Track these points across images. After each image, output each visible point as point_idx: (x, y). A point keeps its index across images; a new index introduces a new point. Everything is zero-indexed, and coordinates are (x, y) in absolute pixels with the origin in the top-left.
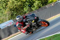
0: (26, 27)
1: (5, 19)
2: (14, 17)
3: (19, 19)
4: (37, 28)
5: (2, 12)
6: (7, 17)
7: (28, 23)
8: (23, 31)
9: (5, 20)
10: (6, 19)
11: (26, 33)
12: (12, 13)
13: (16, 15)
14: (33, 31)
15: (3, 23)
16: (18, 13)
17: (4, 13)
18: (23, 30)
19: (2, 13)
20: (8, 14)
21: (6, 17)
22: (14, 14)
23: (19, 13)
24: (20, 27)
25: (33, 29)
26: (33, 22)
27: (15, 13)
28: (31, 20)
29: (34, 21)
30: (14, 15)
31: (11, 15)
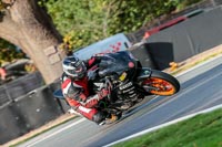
0: (97, 97)
1: (96, 31)
2: (130, 22)
3: (72, 68)
4: (135, 103)
5: (85, 4)
6: (105, 23)
7: (104, 82)
8: (87, 111)
9: (96, 34)
10: (101, 31)
11: (96, 117)
12: (124, 9)
13: (137, 16)
14: (122, 111)
15: (90, 44)
16: (145, 11)
17: (92, 10)
18: (86, 106)
19: (88, 7)
20: (107, 14)
21: (100, 23)
22: (132, 14)
23: (149, 8)
24: (77, 98)
25: (120, 105)
26: (122, 78)
27: (135, 10)
28: (113, 73)
29: (125, 75)
30: (129, 16)
31: (119, 16)
